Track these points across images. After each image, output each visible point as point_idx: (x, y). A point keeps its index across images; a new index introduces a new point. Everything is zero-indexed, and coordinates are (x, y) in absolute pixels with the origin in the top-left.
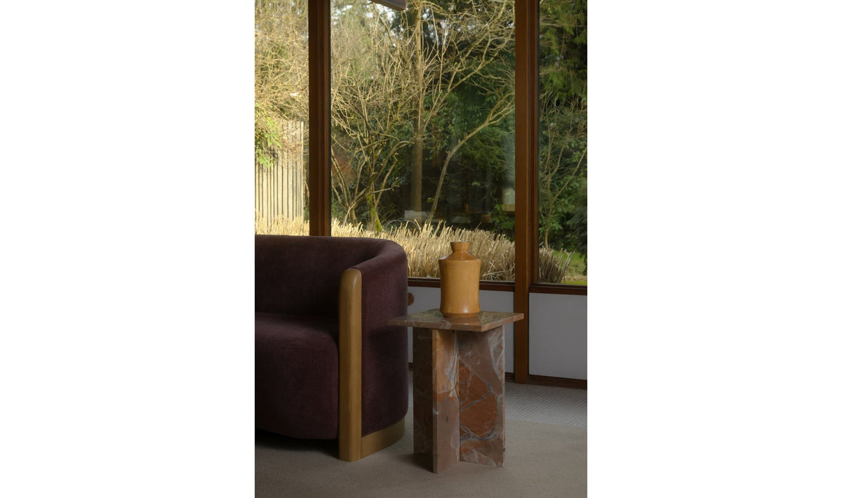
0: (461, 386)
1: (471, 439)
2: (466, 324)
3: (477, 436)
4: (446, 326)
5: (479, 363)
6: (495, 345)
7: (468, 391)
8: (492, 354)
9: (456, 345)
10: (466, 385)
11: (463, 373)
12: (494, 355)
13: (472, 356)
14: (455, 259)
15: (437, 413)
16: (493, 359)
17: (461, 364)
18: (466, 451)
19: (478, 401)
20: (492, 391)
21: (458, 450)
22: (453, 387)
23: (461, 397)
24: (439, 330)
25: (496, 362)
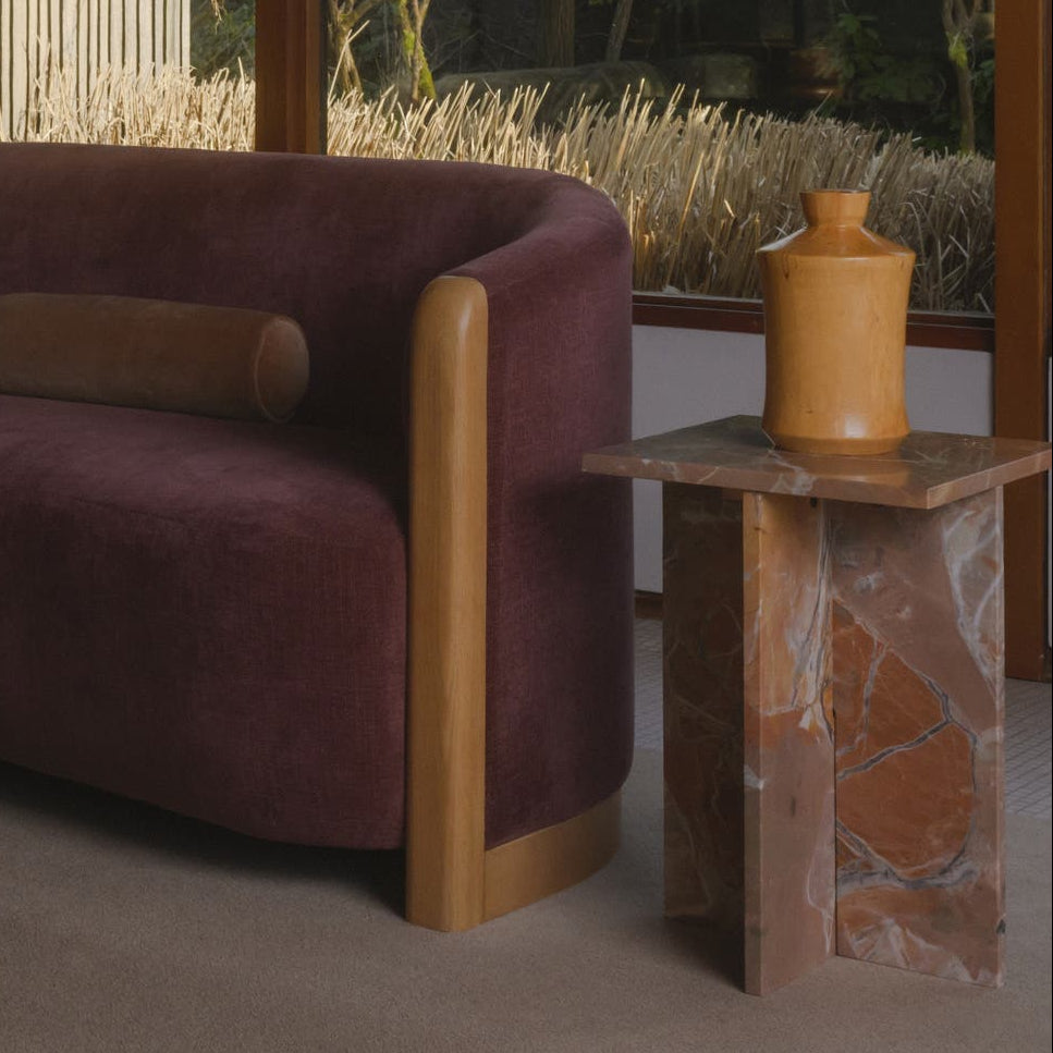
0: (838, 692)
1: (877, 880)
2: (861, 479)
3: (899, 872)
4: (791, 483)
5: (906, 613)
6: (969, 555)
7: (865, 711)
8: (957, 587)
9: (821, 548)
10: (858, 688)
11: (847, 649)
12: (966, 590)
13: (880, 592)
14: (821, 252)
15: (757, 782)
16: (961, 602)
17: (839, 617)
18: (858, 920)
19: (902, 749)
20: (957, 714)
21: (828, 916)
22: (811, 693)
23: (840, 728)
24: (769, 496)
25: (972, 614)
